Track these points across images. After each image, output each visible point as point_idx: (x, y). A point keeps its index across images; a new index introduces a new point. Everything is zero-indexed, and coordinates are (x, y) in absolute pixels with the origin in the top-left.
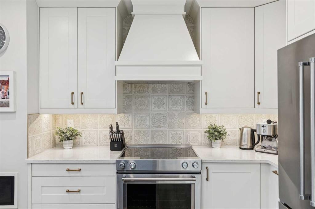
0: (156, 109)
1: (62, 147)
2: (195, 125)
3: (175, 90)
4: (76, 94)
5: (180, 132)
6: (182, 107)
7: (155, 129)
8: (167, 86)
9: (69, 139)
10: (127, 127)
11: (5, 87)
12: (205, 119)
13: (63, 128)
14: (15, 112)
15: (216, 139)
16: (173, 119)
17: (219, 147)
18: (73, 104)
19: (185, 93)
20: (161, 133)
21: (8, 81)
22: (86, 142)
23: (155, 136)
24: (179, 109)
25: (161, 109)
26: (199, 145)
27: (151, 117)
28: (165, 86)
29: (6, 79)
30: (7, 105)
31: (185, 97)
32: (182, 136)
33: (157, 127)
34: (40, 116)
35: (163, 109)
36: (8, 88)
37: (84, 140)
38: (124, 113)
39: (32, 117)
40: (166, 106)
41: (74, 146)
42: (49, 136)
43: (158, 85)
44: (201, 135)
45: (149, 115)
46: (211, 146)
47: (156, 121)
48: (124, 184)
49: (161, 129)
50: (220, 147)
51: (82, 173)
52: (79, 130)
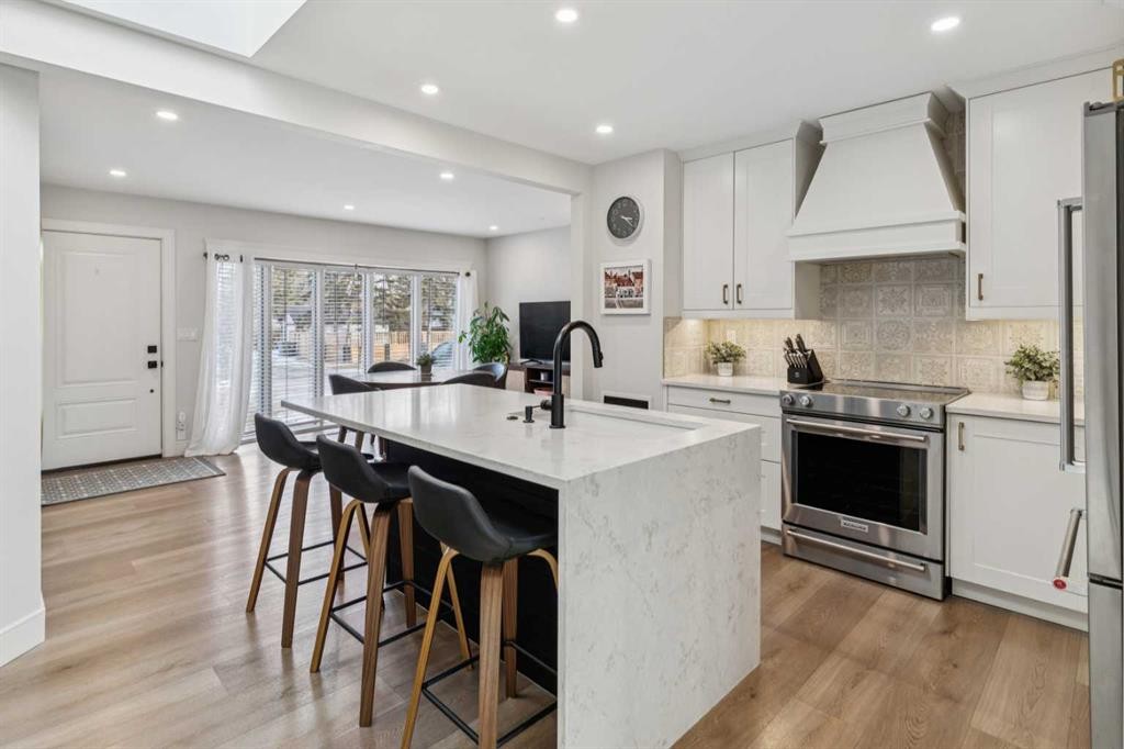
0: (888, 312)
1: (716, 372)
2: (981, 347)
3: (929, 273)
4: (730, 287)
5: (942, 361)
6: (947, 307)
7: (884, 351)
8: (912, 265)
9: (726, 361)
10: (826, 345)
11: (638, 281)
12: (1009, 334)
13: (720, 343)
14: (649, 315)
15: (1029, 379)
16: (925, 331)
17: (1042, 398)
18: (726, 302)
19: (956, 277)
20: (897, 361)
21: (642, 273)
22: (755, 368)
23: (883, 365)
24: (941, 311)
25: (898, 311)
26: (991, 391)
27: (875, 327)
28: (907, 265)
29: (639, 270)
30: (640, 305)
31: (956, 286)
32: (947, 369)
33: (889, 348)
34: (683, 321)
35: (902, 313)
36: (641, 283)
37: (751, 365)
38: (821, 319)
39: (671, 323)
40: (910, 305)
41: (735, 373)
42: (698, 354)
43: (891, 264)
44: (998, 370)
45: (872, 325)
46: (1020, 394)
47: (886, 335)
48: (793, 432)
49: (897, 352)
50: (1046, 397)
51: (732, 407)
52: (744, 348)
